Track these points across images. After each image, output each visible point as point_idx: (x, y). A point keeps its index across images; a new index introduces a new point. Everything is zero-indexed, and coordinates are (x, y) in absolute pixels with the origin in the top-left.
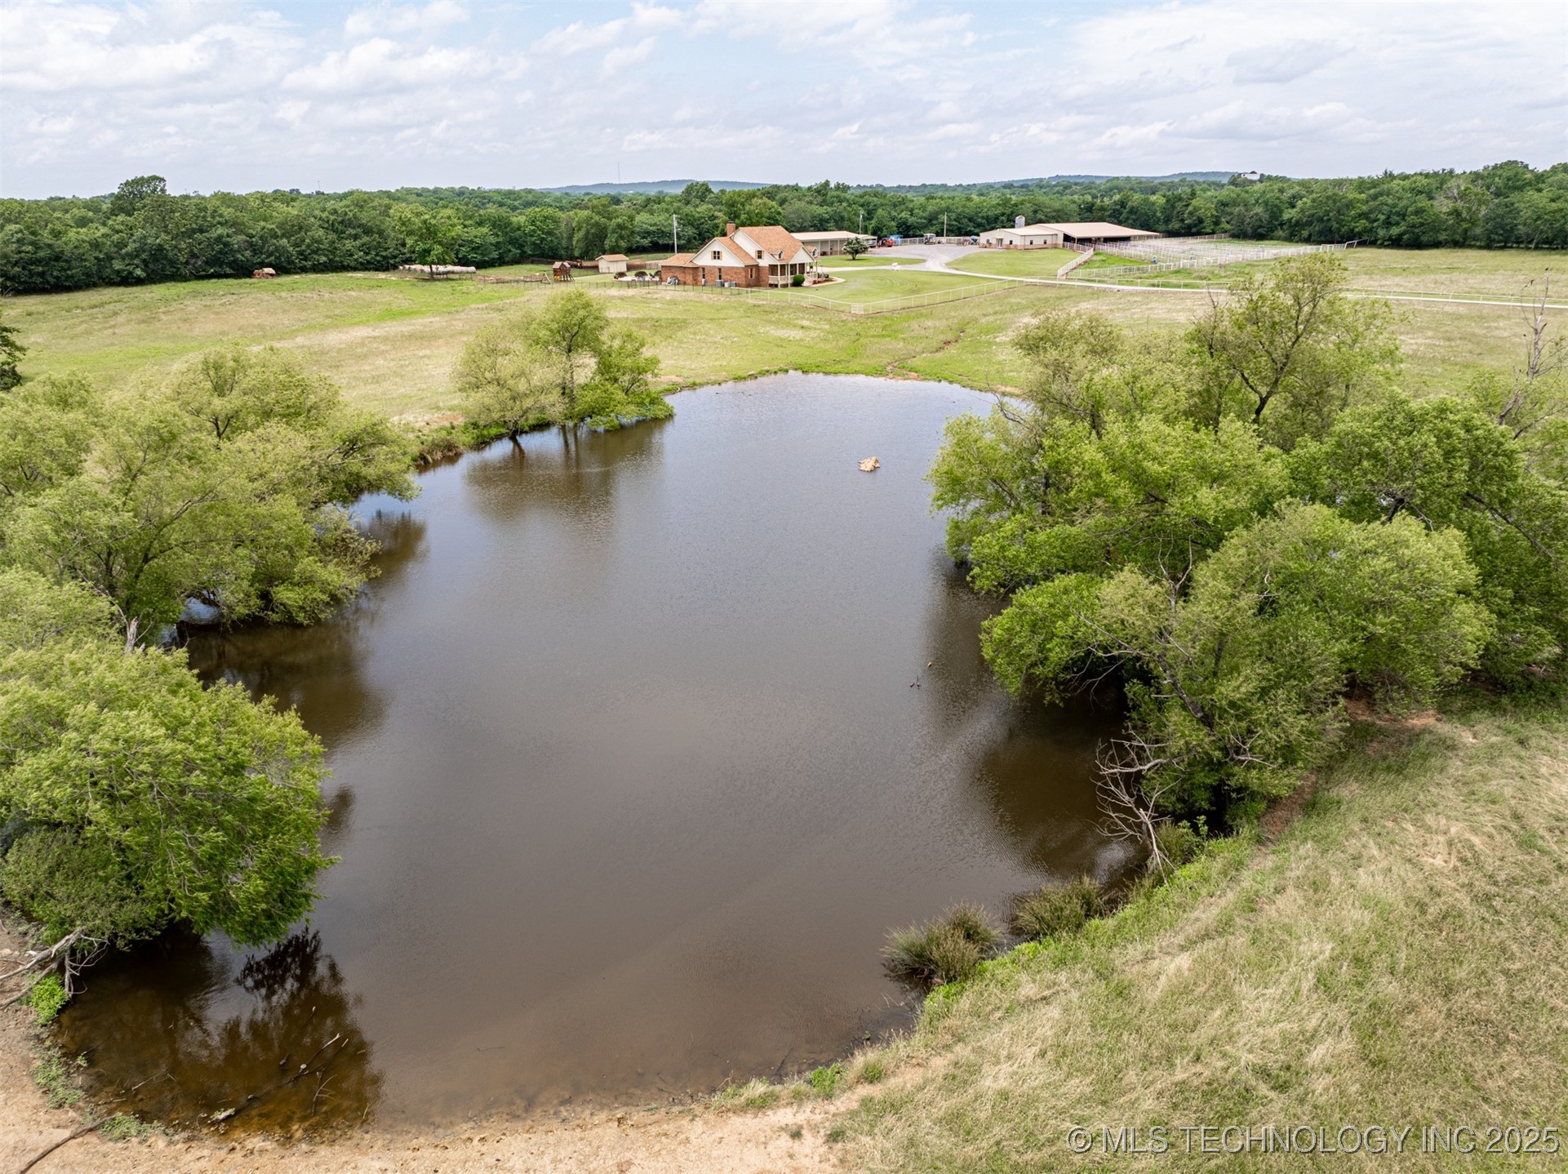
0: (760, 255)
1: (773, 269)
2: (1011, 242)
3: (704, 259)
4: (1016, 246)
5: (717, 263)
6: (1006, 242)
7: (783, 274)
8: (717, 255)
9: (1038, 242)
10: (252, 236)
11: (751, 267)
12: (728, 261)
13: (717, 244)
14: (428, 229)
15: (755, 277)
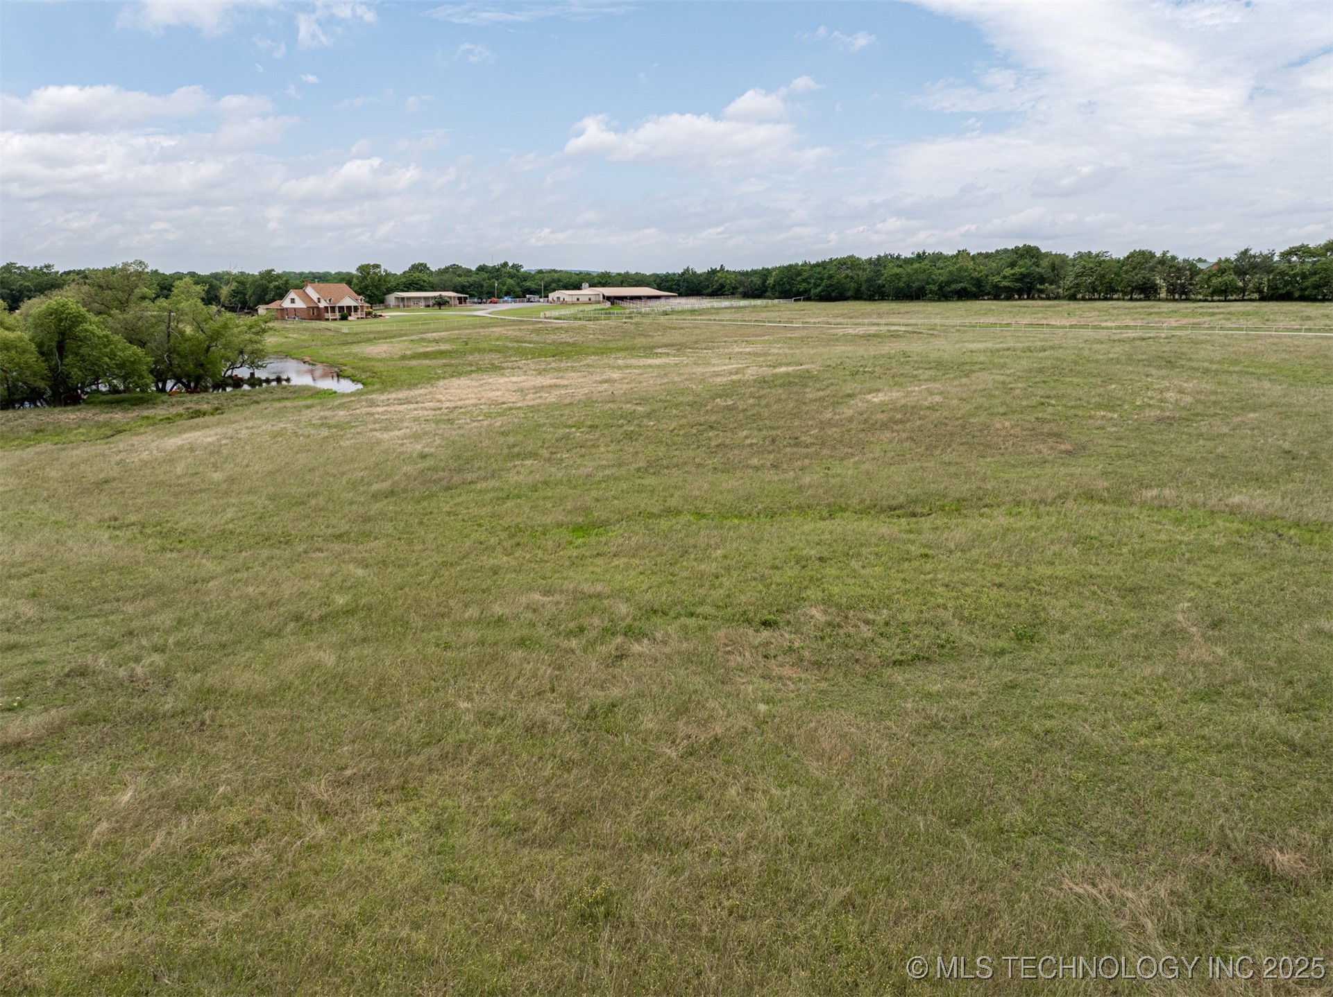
0: (320, 301)
1: (327, 309)
2: (564, 300)
3: (286, 304)
5: (294, 306)
7: (333, 312)
8: (293, 301)
10: (13, 290)
11: (313, 308)
12: (300, 304)
13: (292, 294)
15: (316, 313)
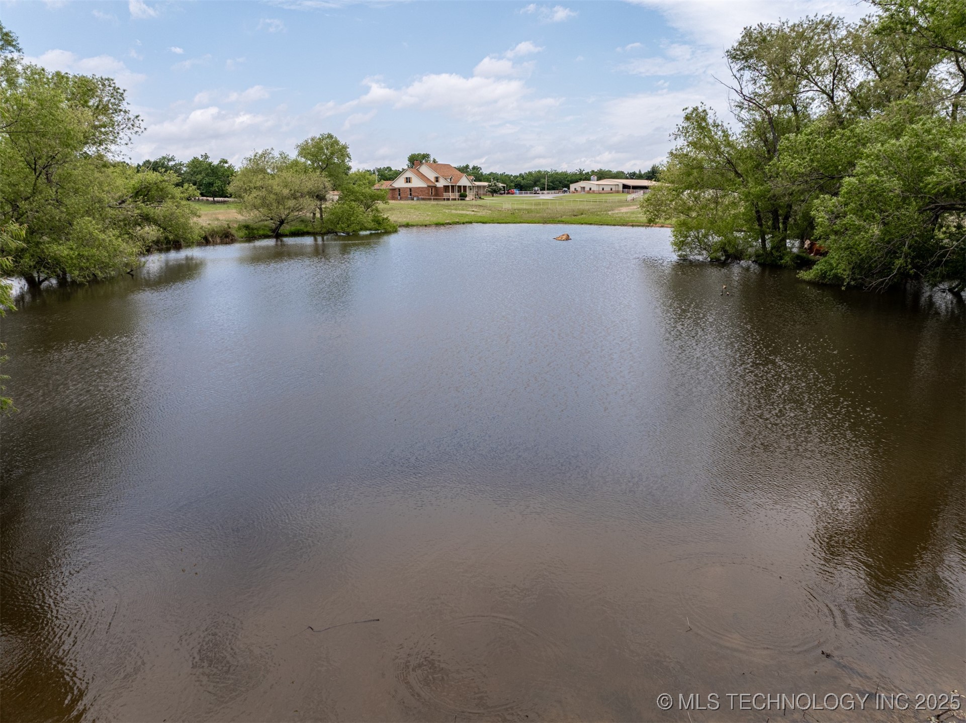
0: (437, 180)
1: (446, 188)
2: (590, 189)
4: (594, 191)
5: (409, 185)
6: (587, 189)
7: (453, 192)
8: (408, 180)
9: (607, 189)
11: (431, 187)
13: (408, 173)
14: (212, 170)
15: (434, 194)
